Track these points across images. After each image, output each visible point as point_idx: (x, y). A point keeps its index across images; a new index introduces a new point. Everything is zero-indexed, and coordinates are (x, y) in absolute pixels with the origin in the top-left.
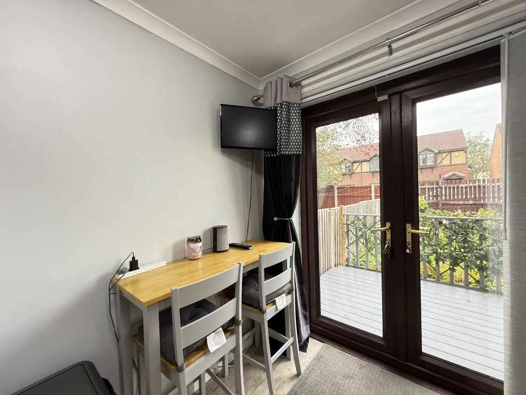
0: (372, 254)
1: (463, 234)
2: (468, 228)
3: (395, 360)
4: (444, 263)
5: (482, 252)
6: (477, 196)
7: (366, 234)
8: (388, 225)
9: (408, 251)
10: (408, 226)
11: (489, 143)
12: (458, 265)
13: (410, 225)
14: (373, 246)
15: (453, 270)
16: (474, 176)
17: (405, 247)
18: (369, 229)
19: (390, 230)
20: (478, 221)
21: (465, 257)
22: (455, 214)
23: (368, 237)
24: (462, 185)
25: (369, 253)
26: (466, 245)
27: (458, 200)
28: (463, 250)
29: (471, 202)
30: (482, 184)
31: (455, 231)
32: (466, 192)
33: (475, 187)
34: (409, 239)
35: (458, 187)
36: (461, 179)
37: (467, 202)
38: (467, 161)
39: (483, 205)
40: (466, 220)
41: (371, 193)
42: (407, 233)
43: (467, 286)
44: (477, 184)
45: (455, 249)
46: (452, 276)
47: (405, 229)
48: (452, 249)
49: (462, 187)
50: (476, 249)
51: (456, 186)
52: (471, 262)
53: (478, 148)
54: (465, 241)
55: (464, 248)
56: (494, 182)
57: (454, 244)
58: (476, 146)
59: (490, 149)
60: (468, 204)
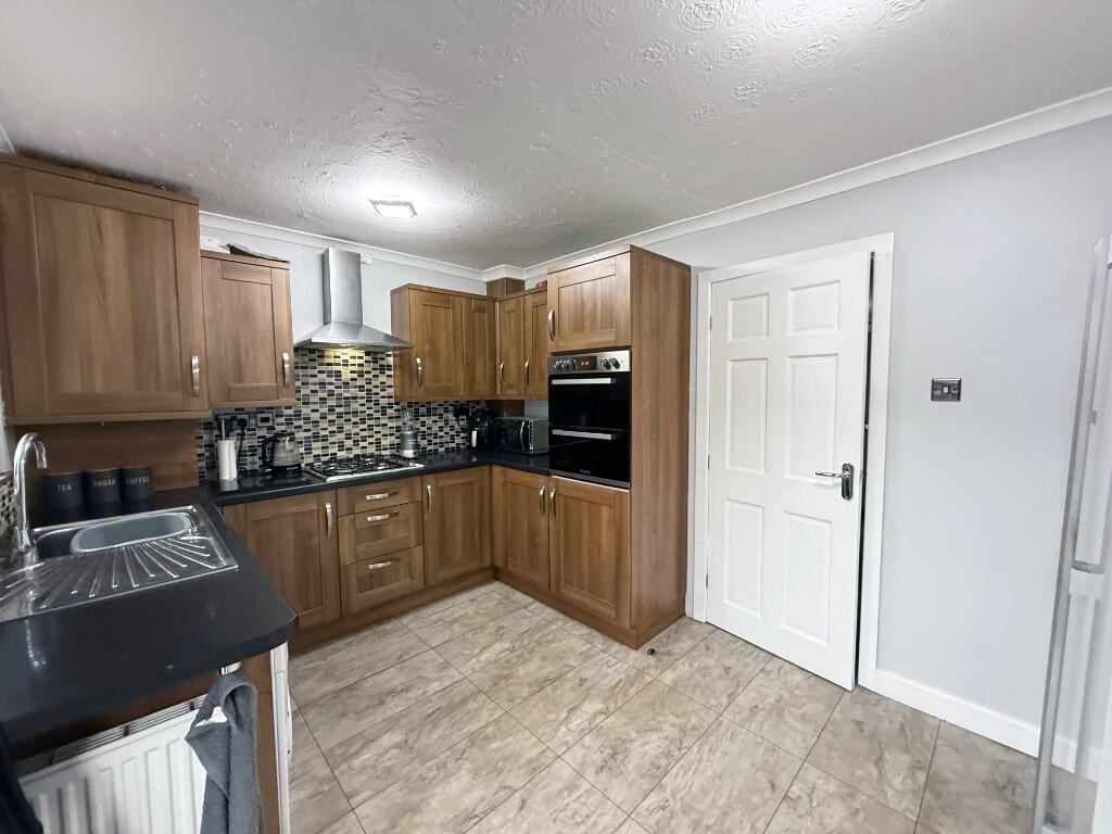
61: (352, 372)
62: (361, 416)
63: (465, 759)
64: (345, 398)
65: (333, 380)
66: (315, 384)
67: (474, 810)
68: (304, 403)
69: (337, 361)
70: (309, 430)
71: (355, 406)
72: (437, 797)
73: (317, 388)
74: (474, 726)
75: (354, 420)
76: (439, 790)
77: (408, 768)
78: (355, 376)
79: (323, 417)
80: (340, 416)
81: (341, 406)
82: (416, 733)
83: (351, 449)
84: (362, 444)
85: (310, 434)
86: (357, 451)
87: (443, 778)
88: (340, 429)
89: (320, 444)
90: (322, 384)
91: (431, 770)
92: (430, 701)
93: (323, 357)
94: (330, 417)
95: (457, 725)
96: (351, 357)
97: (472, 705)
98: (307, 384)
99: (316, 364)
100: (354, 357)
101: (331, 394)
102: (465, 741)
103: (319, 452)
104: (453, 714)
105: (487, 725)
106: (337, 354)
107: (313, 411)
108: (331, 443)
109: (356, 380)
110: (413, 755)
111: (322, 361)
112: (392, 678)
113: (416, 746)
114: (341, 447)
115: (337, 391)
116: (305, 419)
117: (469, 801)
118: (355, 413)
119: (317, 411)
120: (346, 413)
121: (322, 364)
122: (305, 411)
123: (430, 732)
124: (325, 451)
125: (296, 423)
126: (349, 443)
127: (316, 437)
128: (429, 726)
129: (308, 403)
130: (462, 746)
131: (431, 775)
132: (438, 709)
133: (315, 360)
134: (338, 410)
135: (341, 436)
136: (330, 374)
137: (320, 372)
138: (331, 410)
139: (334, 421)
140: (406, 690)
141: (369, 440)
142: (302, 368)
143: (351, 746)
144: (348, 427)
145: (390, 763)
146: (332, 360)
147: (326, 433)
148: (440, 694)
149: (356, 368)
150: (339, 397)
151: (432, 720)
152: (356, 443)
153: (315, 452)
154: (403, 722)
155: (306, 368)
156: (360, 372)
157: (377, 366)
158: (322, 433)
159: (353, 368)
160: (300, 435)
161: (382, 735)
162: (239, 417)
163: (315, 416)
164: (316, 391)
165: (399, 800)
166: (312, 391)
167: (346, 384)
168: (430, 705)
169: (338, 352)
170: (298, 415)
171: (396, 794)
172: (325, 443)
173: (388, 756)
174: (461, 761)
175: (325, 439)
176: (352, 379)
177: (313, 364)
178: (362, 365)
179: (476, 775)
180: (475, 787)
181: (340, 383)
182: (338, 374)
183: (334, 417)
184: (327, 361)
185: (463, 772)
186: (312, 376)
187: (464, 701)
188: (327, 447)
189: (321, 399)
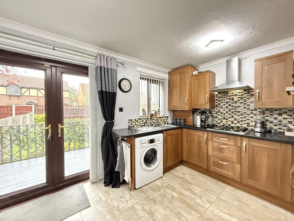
0: (25, 150)
1: (73, 128)
2: (75, 125)
3: (54, 188)
4: (66, 142)
5: (80, 134)
6: (75, 113)
7: (20, 138)
8: (50, 126)
9: (59, 136)
10: (59, 125)
11: (77, 90)
12: (71, 141)
13: (60, 124)
14: (26, 144)
15: (69, 144)
16: (72, 104)
17: (58, 135)
18: (22, 134)
19: (51, 128)
20: (78, 122)
21: (74, 137)
22: (70, 120)
23: (21, 139)
24: (69, 108)
25: (23, 149)
26: (75, 132)
27: (67, 115)
28: (73, 135)
29: (72, 116)
30: (76, 108)
31: (70, 128)
32: (70, 111)
33: (74, 109)
34: (60, 130)
35: (67, 109)
36: (67, 105)
37: (71, 116)
38: (69, 97)
39: (83, 117)
40: (74, 122)
41: (12, 111)
42: (59, 128)
43: (75, 149)
44: (74, 108)
45: (71, 135)
46: (69, 147)
47: (58, 127)
48: (70, 135)
49: (69, 109)
50: (78, 133)
51: (66, 108)
52: (76, 139)
53: (73, 91)
54: (74, 131)
55: (74, 134)
56: (80, 107)
57: (70, 133)
58: (72, 90)
59: (78, 92)
60: (71, 117)
61: (238, 98)
62: (240, 113)
63: (170, 212)
64: (235, 107)
65: (231, 101)
66: (225, 102)
67: (154, 216)
68: (221, 108)
69: (233, 94)
70: (222, 116)
71: (238, 109)
72: (158, 207)
73: (225, 103)
74: (183, 213)
75: (238, 114)
76: (160, 207)
77: (166, 199)
78: (239, 99)
79: (227, 112)
80: (233, 112)
81: (233, 109)
82: (178, 199)
83: (236, 124)
84: (241, 123)
85: (222, 117)
86: (238, 125)
87: (164, 208)
88: (233, 117)
89: (225, 121)
90: (227, 103)
91: (166, 204)
92: (191, 201)
93: (228, 94)
94: (229, 113)
95: (183, 209)
96: (238, 93)
97: (193, 213)
98: (222, 102)
99: (225, 96)
100: (239, 93)
101: (230, 105)
102: (177, 211)
103: (225, 123)
104: (187, 207)
105: (185, 217)
106: (233, 92)
107: (224, 110)
108: (229, 121)
109: (239, 100)
110: (170, 200)
111: (227, 95)
112: (197, 190)
113: (173, 200)
114: (232, 123)
115: (232, 104)
116: (221, 113)
117: (157, 214)
118: (239, 112)
119: (225, 110)
120: (235, 112)
121: (227, 96)
122: (221, 110)
123: (179, 202)
124: (227, 123)
125: (219, 114)
126: (235, 122)
127: (224, 118)
128: (181, 202)
129: (222, 108)
130: (175, 211)
131: (164, 205)
132: (189, 203)
133: (225, 95)
134: (232, 110)
135: (233, 119)
136: (230, 99)
137: (226, 99)
138: (230, 110)
139: (230, 114)
140: (194, 194)
141: (244, 122)
142: (221, 98)
143: (172, 188)
144: (235, 116)
145: (168, 196)
146: (231, 95)
147: (227, 117)
148: (196, 203)
149: (240, 96)
150: (233, 106)
151: (183, 202)
152: (238, 122)
153: (223, 123)
154: (181, 196)
155: (222, 98)
156: (241, 97)
157: (249, 94)
158: (226, 117)
159: (238, 97)
160: (219, 117)
161: (176, 193)
162: (205, 111)
163: (224, 112)
164: (225, 105)
165: (157, 199)
166: (224, 105)
167: (236, 102)
168: (190, 201)
169: (233, 91)
170: (219, 111)
171: (159, 198)
172: (227, 121)
173: (169, 195)
174: (169, 211)
175: (227, 119)
176: (238, 100)
177: (224, 96)
178: (242, 95)
179: (165, 216)
180: (161, 216)
181: (233, 102)
182: (233, 99)
183: (230, 113)
184: (229, 95)
185: (166, 212)
186: (224, 100)
187: (194, 210)
188: (227, 122)
189: (226, 107)
